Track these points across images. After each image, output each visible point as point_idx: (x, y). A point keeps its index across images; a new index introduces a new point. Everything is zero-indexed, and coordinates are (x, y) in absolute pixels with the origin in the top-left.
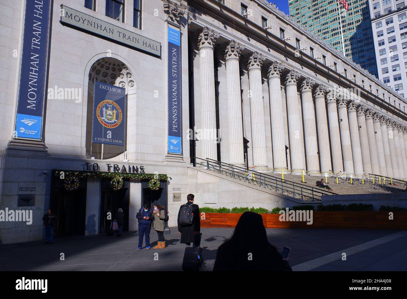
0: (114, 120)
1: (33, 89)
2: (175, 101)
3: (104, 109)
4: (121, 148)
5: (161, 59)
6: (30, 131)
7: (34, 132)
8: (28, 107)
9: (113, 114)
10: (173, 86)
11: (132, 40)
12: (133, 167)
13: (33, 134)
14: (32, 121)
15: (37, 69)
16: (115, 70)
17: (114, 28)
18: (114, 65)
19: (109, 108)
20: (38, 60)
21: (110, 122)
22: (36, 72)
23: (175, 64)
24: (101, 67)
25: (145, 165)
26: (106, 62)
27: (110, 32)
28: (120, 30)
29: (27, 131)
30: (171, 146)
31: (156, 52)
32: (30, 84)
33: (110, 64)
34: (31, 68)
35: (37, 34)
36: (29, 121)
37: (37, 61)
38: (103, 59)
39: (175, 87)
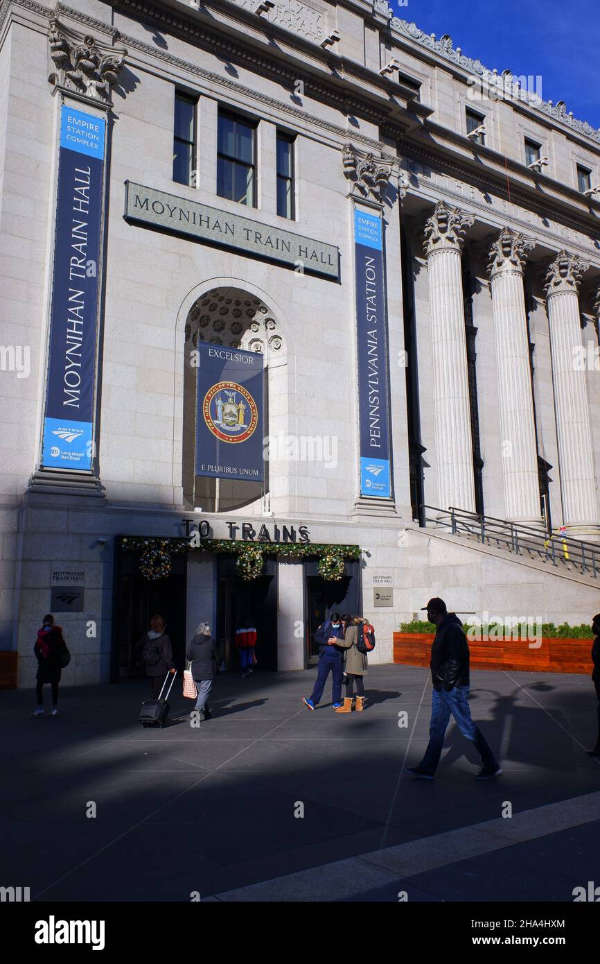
0: (241, 425)
1: (73, 364)
2: (373, 378)
3: (219, 402)
4: (257, 487)
5: (340, 284)
6: (70, 454)
7: (78, 455)
8: (65, 403)
9: (238, 411)
10: (370, 344)
11: (275, 245)
12: (285, 528)
13: (76, 459)
14: (74, 432)
15: (82, 323)
16: (241, 314)
17: (236, 221)
18: (238, 303)
19: (230, 400)
20: (83, 303)
21: (233, 429)
22: (79, 327)
23: (371, 294)
24: (211, 310)
25: (312, 523)
26: (221, 299)
27: (228, 231)
28: (248, 225)
29: (66, 453)
30: (367, 480)
31: (329, 269)
32: (68, 355)
33: (229, 302)
34: (69, 320)
35: (79, 247)
36: (69, 432)
37: (81, 305)
38: (214, 292)
39: (374, 345)
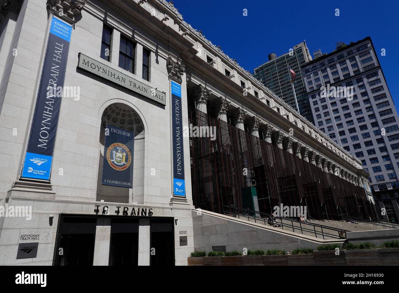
0: (124, 162)
1: (45, 128)
2: (178, 146)
3: (114, 152)
5: (165, 109)
6: (38, 171)
7: (43, 172)
8: (39, 146)
9: (123, 156)
10: (177, 132)
11: (141, 89)
13: (42, 174)
15: (52, 109)
16: (125, 116)
17: (126, 77)
18: (124, 111)
19: (119, 151)
20: (54, 100)
21: (120, 164)
22: (50, 111)
23: (177, 113)
24: (112, 113)
26: (117, 108)
27: (123, 81)
28: (131, 80)
29: (36, 171)
30: (176, 188)
31: (162, 102)
32: (43, 123)
33: (121, 110)
34: (45, 107)
35: (54, 76)
36: (38, 161)
38: (115, 104)
39: (179, 133)
